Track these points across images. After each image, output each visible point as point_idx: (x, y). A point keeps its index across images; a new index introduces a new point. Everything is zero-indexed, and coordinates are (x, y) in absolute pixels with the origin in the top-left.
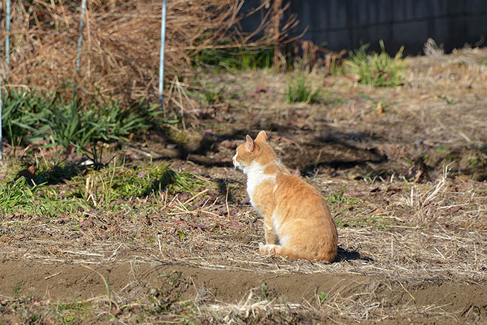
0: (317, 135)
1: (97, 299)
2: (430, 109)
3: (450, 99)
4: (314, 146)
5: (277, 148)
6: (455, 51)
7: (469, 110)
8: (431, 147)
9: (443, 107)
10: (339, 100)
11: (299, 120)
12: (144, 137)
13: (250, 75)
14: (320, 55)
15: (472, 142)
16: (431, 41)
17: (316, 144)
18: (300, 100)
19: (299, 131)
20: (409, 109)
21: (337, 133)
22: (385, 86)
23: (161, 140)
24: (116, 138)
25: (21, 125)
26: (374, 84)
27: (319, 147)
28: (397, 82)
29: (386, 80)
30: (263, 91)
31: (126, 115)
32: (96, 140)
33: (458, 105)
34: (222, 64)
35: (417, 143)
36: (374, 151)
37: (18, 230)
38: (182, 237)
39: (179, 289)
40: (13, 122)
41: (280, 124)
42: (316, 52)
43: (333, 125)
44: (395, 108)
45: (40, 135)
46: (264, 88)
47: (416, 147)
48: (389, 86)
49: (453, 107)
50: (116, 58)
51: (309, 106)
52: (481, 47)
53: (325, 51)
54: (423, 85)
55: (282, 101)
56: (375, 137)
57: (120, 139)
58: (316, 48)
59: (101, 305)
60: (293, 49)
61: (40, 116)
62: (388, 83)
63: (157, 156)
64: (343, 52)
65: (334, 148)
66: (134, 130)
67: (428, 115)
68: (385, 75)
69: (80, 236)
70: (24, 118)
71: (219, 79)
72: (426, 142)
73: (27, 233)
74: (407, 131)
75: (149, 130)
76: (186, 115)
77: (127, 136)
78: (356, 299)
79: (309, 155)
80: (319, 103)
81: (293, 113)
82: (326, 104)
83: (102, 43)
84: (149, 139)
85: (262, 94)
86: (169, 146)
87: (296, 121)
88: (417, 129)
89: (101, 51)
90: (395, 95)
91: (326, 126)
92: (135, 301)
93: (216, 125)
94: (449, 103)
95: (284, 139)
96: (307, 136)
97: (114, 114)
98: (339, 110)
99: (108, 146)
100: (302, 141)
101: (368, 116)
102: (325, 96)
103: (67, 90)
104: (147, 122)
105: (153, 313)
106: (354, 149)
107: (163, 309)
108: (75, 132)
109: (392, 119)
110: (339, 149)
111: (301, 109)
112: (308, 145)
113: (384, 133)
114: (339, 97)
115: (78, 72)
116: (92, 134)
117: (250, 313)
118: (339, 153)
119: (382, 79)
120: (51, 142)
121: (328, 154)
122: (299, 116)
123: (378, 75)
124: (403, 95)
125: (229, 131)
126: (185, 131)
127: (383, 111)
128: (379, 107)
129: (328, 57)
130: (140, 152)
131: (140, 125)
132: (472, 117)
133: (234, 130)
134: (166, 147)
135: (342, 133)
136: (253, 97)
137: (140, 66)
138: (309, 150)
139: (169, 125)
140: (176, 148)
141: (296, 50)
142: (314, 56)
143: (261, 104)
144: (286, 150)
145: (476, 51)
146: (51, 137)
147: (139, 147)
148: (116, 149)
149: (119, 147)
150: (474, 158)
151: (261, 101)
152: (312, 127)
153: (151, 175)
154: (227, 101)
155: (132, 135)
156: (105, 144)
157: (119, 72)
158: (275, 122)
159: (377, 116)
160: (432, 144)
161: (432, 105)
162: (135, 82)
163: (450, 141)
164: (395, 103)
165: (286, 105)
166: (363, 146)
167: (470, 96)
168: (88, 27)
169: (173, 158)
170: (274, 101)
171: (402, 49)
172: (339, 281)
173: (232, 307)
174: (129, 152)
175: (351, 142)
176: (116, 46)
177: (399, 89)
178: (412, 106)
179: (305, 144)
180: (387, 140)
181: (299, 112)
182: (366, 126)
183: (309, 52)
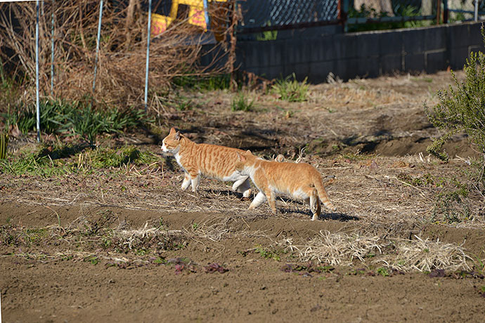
0: (243, 130)
1: (52, 226)
2: (318, 115)
3: (331, 110)
4: (240, 138)
5: (217, 138)
6: (350, 81)
7: (341, 116)
8: (314, 139)
9: (327, 114)
10: (265, 110)
11: (236, 121)
12: (134, 130)
13: (213, 94)
14: (259, 81)
15: (338, 136)
16: (331, 74)
17: (242, 136)
18: (240, 109)
19: (233, 128)
20: (306, 116)
21: (257, 130)
22: (295, 101)
23: (145, 132)
24: (115, 131)
25: (54, 121)
26: (288, 100)
27: (243, 138)
28: (303, 99)
29: (296, 97)
30: (219, 103)
31: (122, 116)
32: (102, 132)
33: (336, 113)
34: (196, 86)
35: (305, 136)
36: (277, 141)
37: (20, 185)
38: (124, 190)
39: (109, 221)
40: (49, 119)
41: (223, 124)
42: (257, 80)
43: (257, 125)
44: (298, 115)
45: (66, 128)
46: (219, 101)
47: (304, 138)
48: (299, 101)
49: (332, 114)
50: (118, 81)
51: (245, 113)
52: (366, 78)
53: (263, 79)
54: (320, 100)
55: (229, 109)
56: (279, 132)
57: (118, 131)
58: (257, 77)
59: (55, 230)
60: (242, 78)
61: (66, 116)
62: (298, 99)
63: (141, 142)
64: (274, 80)
65: (252, 139)
66: (128, 126)
67: (316, 119)
68: (296, 95)
69: (58, 189)
70: (56, 117)
71: (193, 96)
72: (310, 136)
73: (25, 186)
74: (300, 129)
75: (137, 126)
76: (161, 117)
77: (122, 130)
78: (215, 227)
79: (237, 143)
80: (252, 111)
81: (234, 117)
82: (256, 112)
83: (109, 71)
84: (137, 131)
85: (218, 105)
86: (149, 137)
87: (234, 122)
88: (307, 128)
89: (108, 76)
90: (300, 107)
91: (252, 125)
92: (76, 228)
93: (181, 124)
94: (330, 112)
95: (222, 133)
96: (237, 131)
97: (113, 116)
98: (263, 116)
99: (109, 135)
100: (233, 134)
101: (280, 120)
102: (257, 107)
103: (86, 100)
104: (135, 121)
105: (86, 235)
106: (265, 140)
107: (93, 232)
108: (87, 126)
109: (294, 121)
110: (256, 139)
111: (239, 115)
112: (237, 137)
113: (286, 130)
114: (266, 108)
115: (94, 89)
116: (99, 128)
117: (145, 235)
118: (256, 142)
119: (294, 98)
120: (72, 132)
121: (248, 143)
122: (237, 119)
123: (291, 94)
124: (305, 107)
125: (189, 127)
126: (161, 127)
127: (290, 117)
128: (287, 114)
129: (264, 83)
130: (130, 140)
131: (131, 123)
132: (342, 120)
133: (192, 127)
134: (147, 137)
135: (260, 130)
136: (212, 107)
137: (133, 86)
138: (236, 140)
139: (149, 123)
140: (154, 137)
141: (244, 78)
142: (255, 82)
143: (215, 111)
144: (222, 139)
145: (363, 81)
146: (73, 129)
147: (130, 137)
148: (114, 138)
149: (117, 136)
150: (336, 145)
151: (215, 109)
152: (242, 125)
153: (124, 153)
154: (194, 109)
155: (125, 129)
156: (107, 134)
157: (119, 89)
158: (220, 122)
159: (286, 119)
160: (314, 137)
161: (321, 113)
162: (129, 96)
163: (326, 135)
164: (299, 112)
165: (231, 112)
166: (272, 137)
167: (344, 108)
168: (100, 60)
169: (150, 143)
170: (224, 109)
171: (306, 78)
172: (206, 216)
173: (134, 231)
174: (122, 139)
175: (264, 135)
176: (119, 73)
177: (303, 103)
178: (308, 114)
179: (235, 136)
180: (287, 134)
181: (238, 117)
182: (277, 126)
183: (252, 80)
